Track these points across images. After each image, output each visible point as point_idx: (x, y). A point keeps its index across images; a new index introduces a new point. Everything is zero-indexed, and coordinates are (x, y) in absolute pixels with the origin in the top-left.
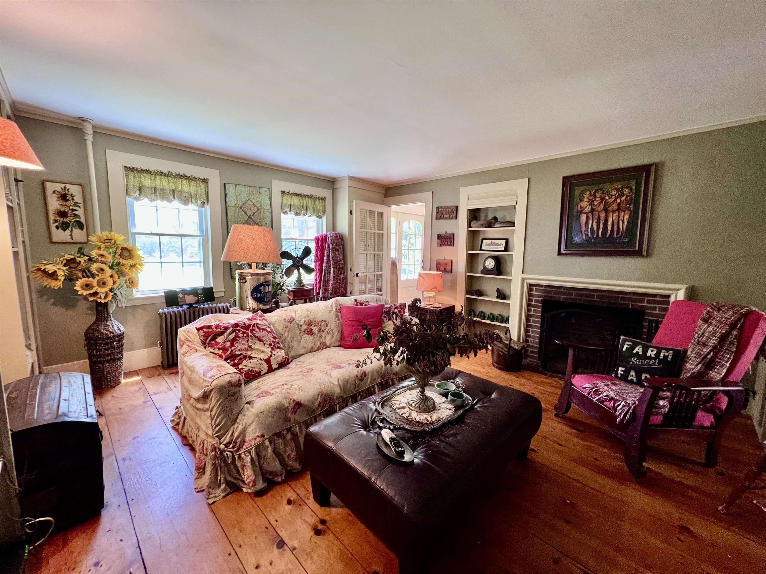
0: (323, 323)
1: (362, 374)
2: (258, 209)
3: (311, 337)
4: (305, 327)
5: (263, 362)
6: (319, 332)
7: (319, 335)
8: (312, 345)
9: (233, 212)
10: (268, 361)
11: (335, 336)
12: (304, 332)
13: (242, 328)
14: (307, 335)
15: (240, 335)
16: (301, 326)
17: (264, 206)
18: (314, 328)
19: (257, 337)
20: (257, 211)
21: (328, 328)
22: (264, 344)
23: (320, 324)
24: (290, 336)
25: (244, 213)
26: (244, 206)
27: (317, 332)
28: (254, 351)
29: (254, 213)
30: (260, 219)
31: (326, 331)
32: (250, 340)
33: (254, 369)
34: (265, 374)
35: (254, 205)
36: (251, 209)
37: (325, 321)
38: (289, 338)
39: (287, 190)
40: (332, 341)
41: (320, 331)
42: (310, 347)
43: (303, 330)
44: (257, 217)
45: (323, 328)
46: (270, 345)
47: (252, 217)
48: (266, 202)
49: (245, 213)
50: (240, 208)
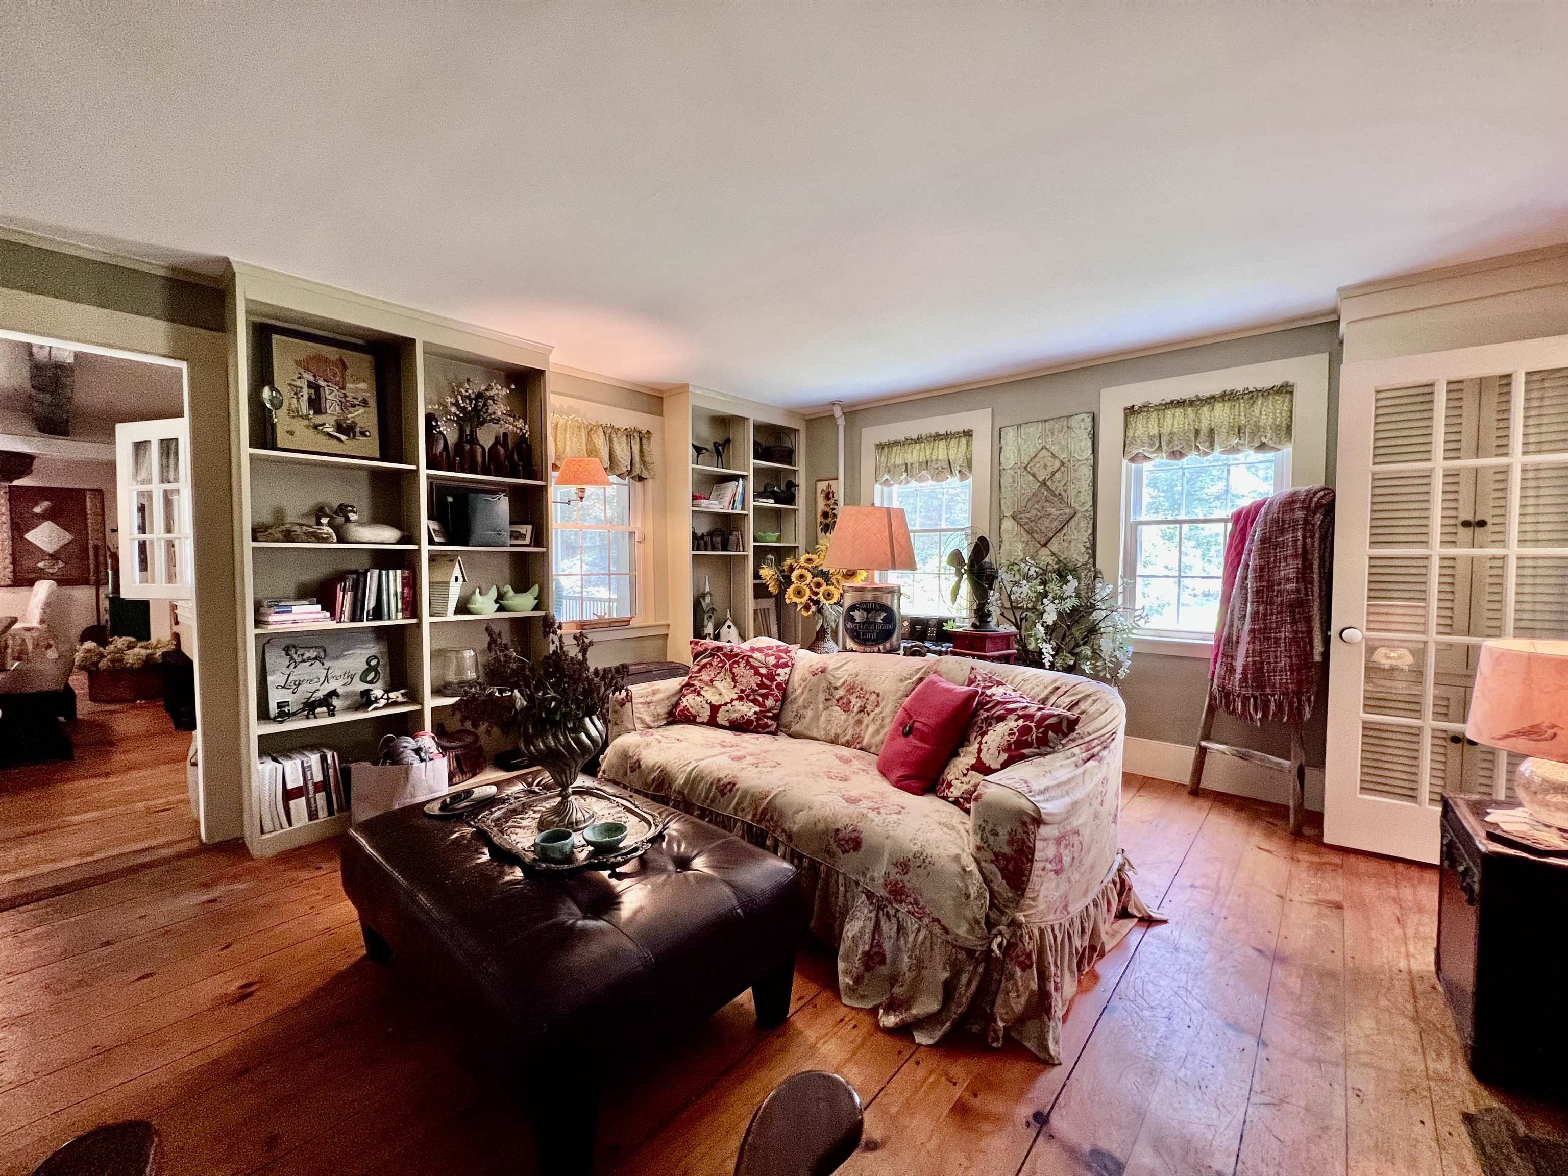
0: (874, 697)
1: (729, 783)
2: (1063, 464)
3: (844, 716)
4: (841, 692)
5: (708, 707)
6: (860, 712)
7: (856, 718)
8: (839, 731)
9: (1011, 480)
10: (715, 709)
11: (883, 732)
12: (838, 701)
13: (724, 655)
14: (839, 709)
15: (715, 663)
16: (836, 688)
17: (1076, 455)
18: (854, 700)
19: (733, 674)
20: (1059, 469)
21: (878, 710)
22: (735, 687)
23: (867, 696)
24: (804, 697)
25: (1031, 477)
26: (1032, 464)
27: (856, 710)
28: (713, 689)
29: (1053, 474)
30: (1065, 485)
31: (872, 715)
32: (722, 674)
33: (690, 709)
34: (702, 723)
35: (1053, 456)
36: (1045, 466)
37: (878, 695)
38: (802, 699)
39: (1138, 403)
40: (874, 741)
41: (862, 710)
42: (832, 733)
43: (837, 697)
44: (1059, 482)
45: (869, 708)
46: (742, 691)
47: (1049, 483)
48: (1083, 444)
49: (1034, 476)
50: (1025, 468)
